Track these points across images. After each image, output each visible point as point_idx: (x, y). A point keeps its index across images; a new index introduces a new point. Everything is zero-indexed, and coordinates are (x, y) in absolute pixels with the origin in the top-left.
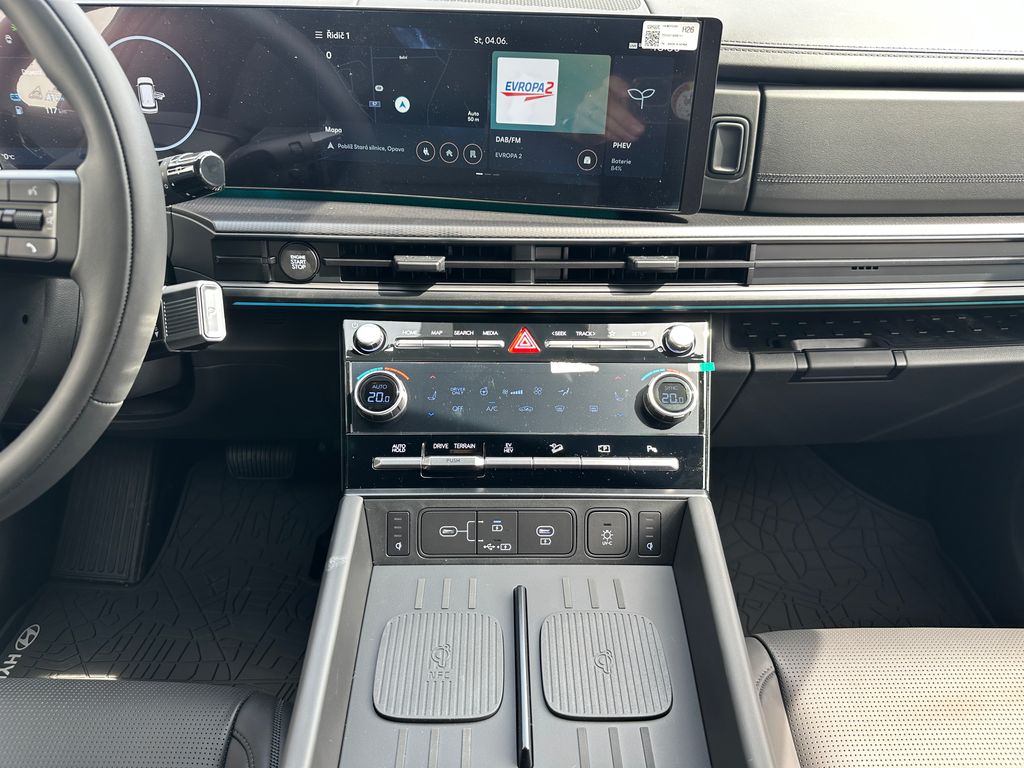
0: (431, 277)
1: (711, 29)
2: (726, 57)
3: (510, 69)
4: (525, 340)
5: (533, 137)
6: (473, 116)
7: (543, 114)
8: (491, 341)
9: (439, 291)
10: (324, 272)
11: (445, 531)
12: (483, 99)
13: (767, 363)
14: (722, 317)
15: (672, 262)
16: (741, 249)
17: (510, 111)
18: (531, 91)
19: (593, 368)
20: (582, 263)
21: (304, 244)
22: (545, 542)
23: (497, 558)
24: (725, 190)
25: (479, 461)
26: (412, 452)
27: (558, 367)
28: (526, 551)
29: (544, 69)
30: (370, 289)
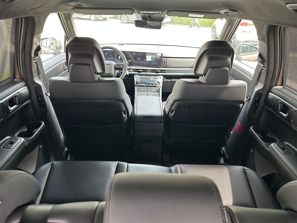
0: (141, 72)
1: (162, 54)
2: (163, 56)
3: (147, 56)
4: (148, 77)
5: (149, 61)
6: (145, 60)
7: (150, 60)
8: (146, 77)
9: (142, 73)
10: (133, 71)
11: (142, 90)
12: (146, 58)
13: (168, 80)
14: (164, 76)
15: (160, 71)
16: (165, 70)
17: (147, 59)
18: (149, 58)
19: (154, 79)
20: (153, 71)
21: (132, 69)
22: (150, 90)
23: (146, 91)
24: (164, 66)
25: (145, 85)
26: (140, 84)
27: (151, 79)
28: (148, 91)
29: (150, 57)
30: (137, 73)
